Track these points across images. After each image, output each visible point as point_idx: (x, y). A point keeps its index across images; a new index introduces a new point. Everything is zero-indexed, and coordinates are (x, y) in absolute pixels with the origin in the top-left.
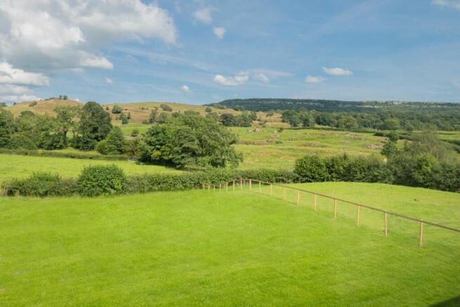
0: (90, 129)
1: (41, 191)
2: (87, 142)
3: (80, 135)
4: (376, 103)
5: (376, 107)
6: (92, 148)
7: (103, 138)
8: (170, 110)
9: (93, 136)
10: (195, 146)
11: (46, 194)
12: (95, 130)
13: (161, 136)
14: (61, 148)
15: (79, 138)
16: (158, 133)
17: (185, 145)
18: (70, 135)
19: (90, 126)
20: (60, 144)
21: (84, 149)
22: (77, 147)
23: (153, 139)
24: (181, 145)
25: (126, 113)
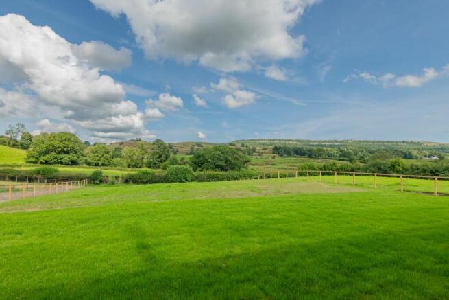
0: (157, 156)
1: (145, 181)
2: (155, 164)
3: (152, 160)
4: (336, 141)
5: (336, 144)
6: (159, 167)
7: (165, 161)
8: (202, 146)
9: (159, 160)
10: (223, 164)
11: (147, 182)
12: (160, 156)
13: (201, 158)
14: (140, 167)
15: (151, 162)
16: (199, 157)
17: (217, 163)
18: (145, 161)
19: (157, 153)
20: (140, 165)
21: (154, 168)
22: (150, 167)
23: (197, 160)
24: (215, 163)
25: (175, 149)
